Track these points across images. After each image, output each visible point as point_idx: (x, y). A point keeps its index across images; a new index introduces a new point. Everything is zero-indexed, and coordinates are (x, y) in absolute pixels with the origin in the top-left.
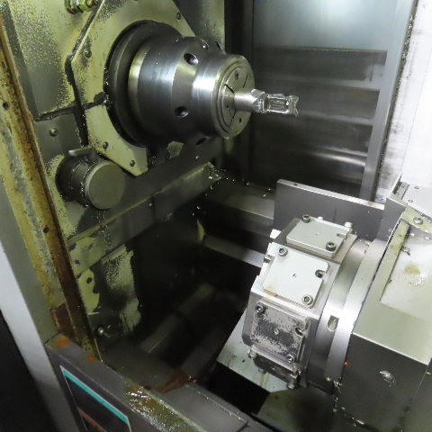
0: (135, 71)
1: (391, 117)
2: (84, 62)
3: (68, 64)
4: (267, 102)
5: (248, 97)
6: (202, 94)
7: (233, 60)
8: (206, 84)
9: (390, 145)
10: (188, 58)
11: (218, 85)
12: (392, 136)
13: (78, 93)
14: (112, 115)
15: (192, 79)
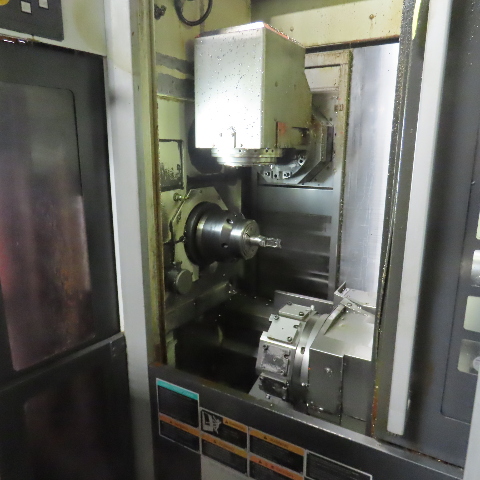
0: (201, 226)
1: (339, 252)
2: (178, 222)
3: (171, 223)
4: (266, 242)
5: (258, 239)
6: (235, 237)
7: (249, 222)
8: (237, 233)
9: (342, 268)
10: (228, 221)
11: (243, 234)
12: (342, 263)
13: (173, 236)
14: (186, 246)
15: (230, 231)
